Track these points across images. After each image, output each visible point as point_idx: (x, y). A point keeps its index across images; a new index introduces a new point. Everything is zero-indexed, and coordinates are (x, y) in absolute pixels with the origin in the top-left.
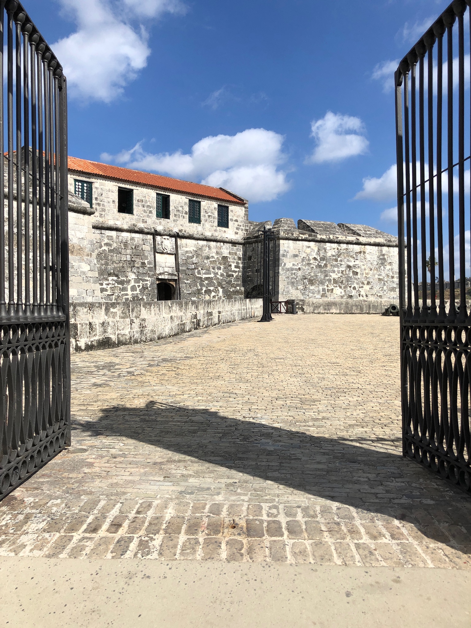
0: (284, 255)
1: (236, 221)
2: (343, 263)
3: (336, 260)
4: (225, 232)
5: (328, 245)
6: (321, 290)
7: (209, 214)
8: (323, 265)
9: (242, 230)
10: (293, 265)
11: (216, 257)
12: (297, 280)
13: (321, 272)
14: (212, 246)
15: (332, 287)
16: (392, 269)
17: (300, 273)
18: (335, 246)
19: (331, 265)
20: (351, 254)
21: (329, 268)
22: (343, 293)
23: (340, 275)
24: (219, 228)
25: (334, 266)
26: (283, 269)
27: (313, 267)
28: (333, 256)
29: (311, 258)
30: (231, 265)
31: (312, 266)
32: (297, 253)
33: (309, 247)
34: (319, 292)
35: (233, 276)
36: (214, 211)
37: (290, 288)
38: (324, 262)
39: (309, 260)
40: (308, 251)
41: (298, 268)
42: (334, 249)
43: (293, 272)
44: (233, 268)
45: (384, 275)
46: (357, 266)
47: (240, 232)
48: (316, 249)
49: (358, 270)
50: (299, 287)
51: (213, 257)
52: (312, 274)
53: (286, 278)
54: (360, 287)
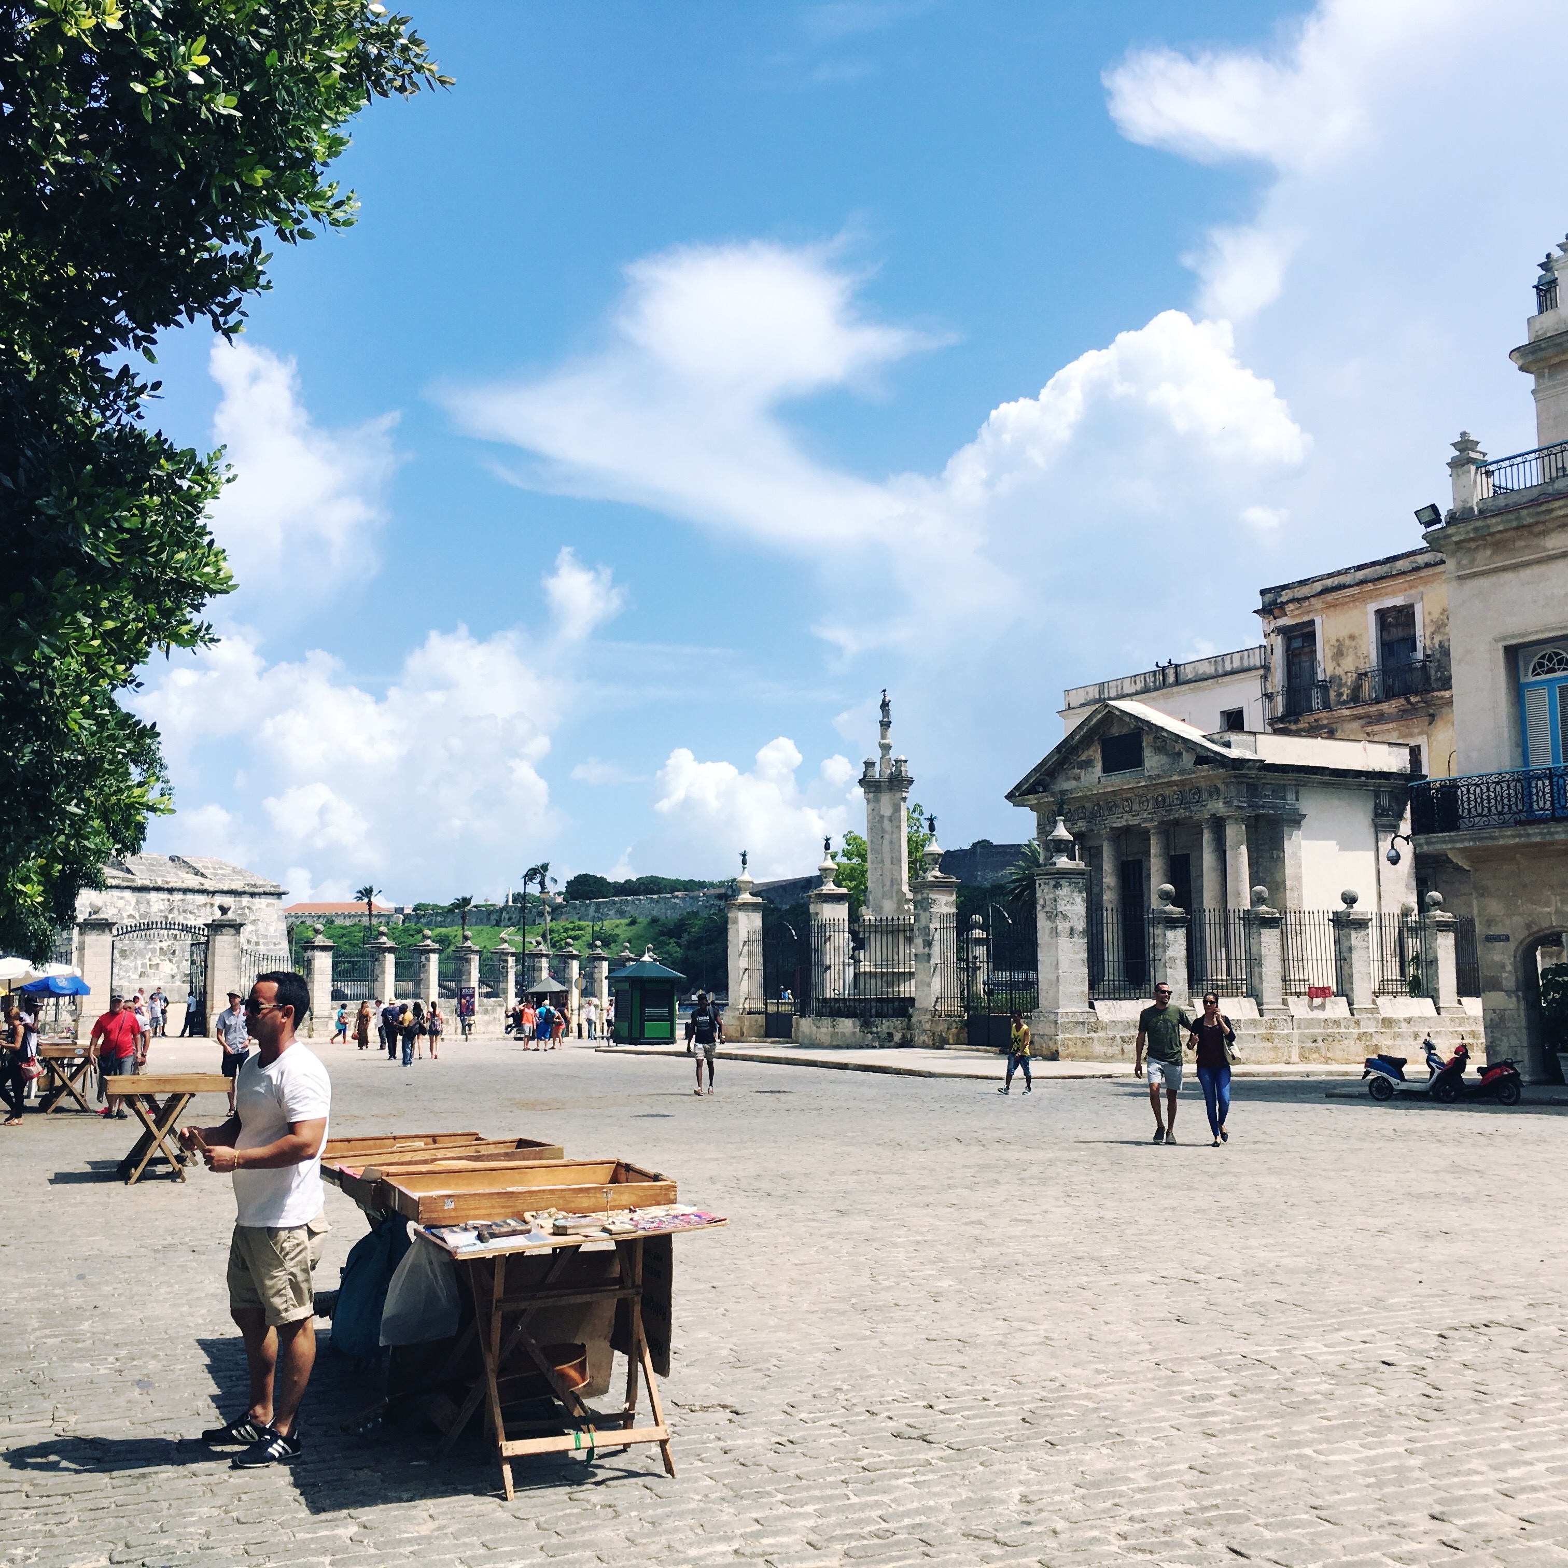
5: (153, 896)
15: (158, 961)
18: (165, 896)
34: (136, 968)
40: (121, 903)
42: (162, 900)
48: (133, 902)
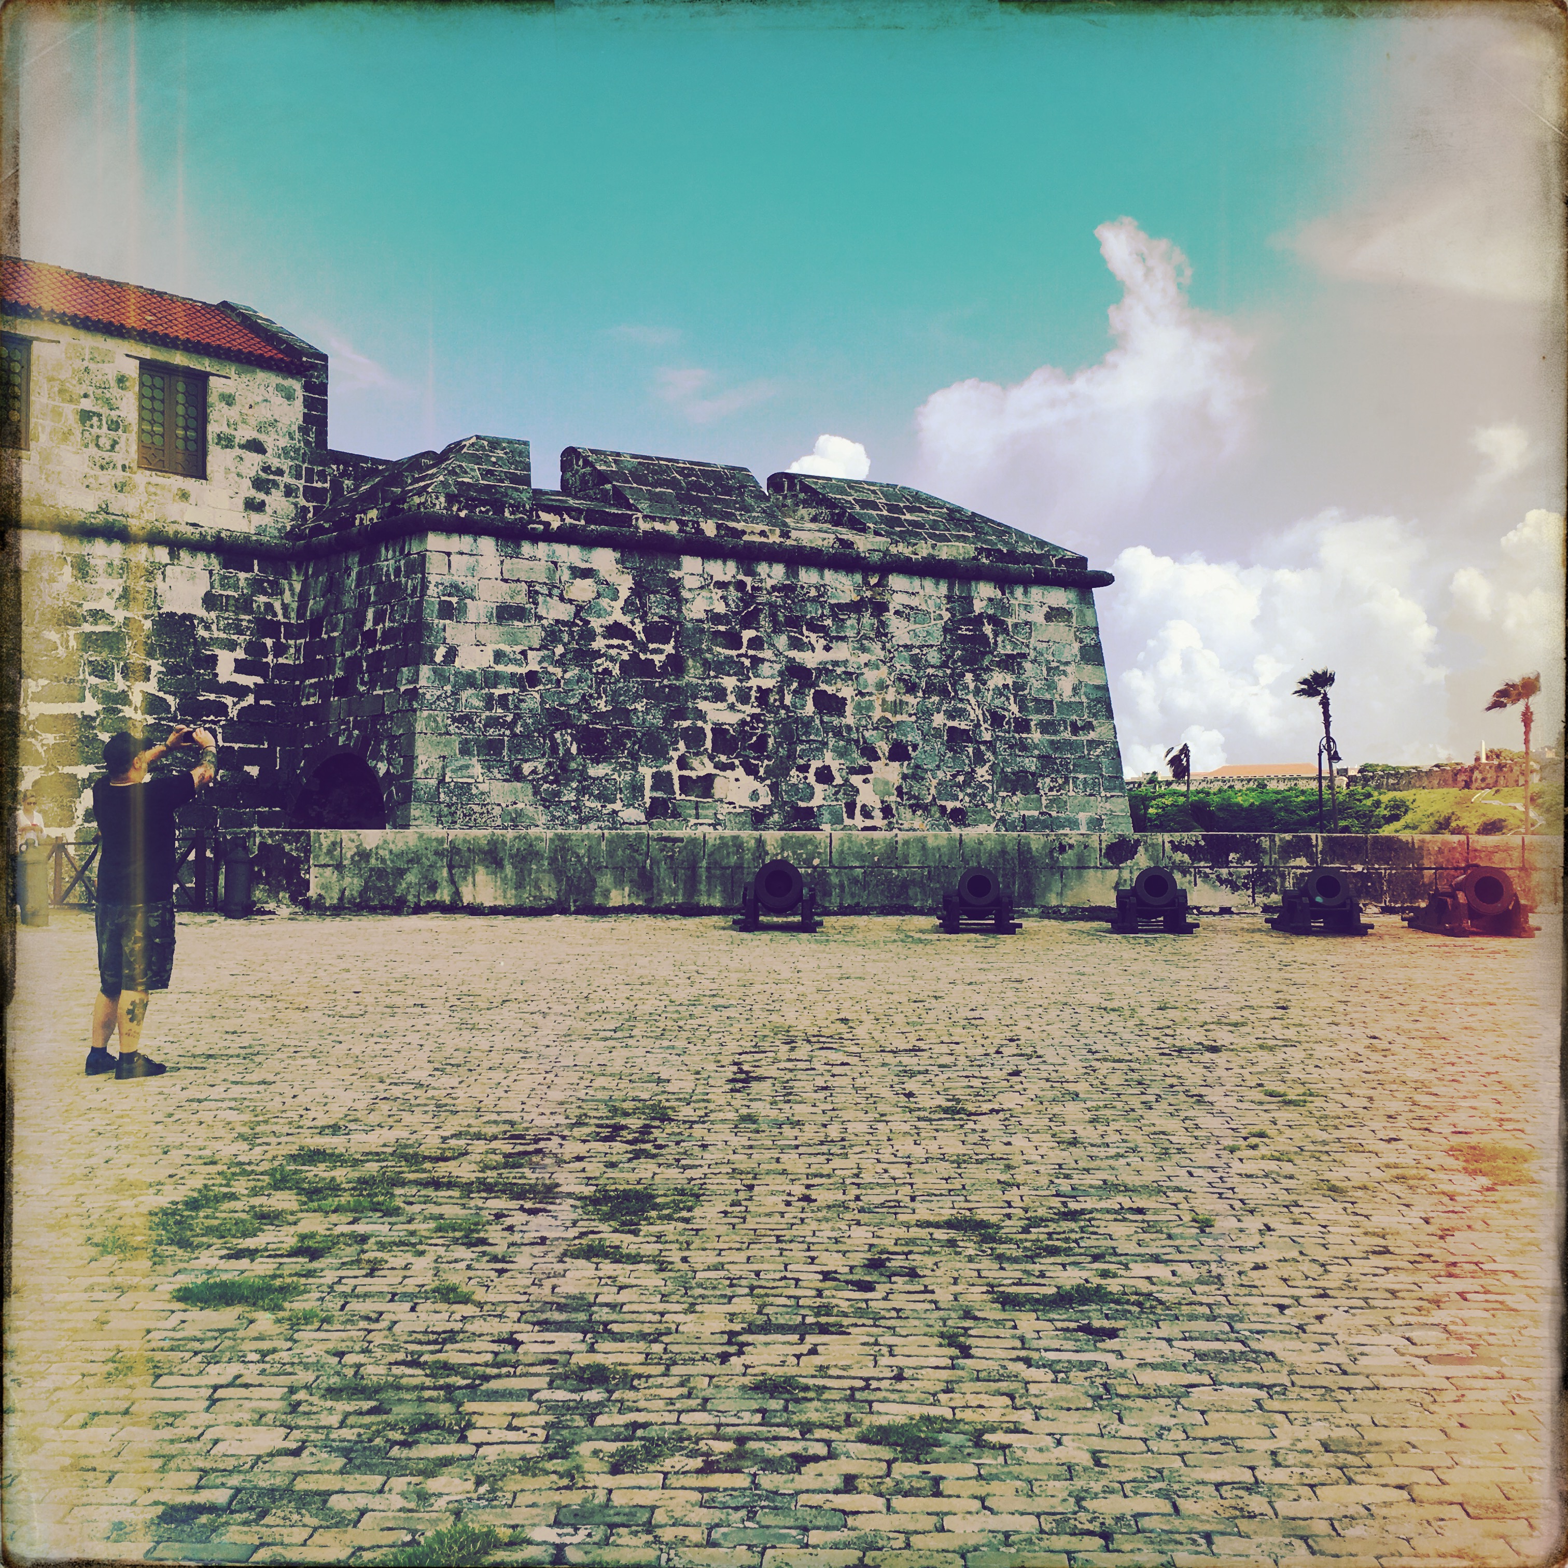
0: (447, 611)
1: (256, 447)
2: (767, 654)
3: (733, 641)
4: (185, 496)
5: (691, 565)
6: (648, 783)
7: (87, 404)
8: (658, 659)
9: (289, 491)
10: (499, 656)
11: (119, 616)
12: (518, 729)
13: (650, 693)
14: (99, 563)
15: (709, 768)
16: (1019, 687)
17: (533, 699)
18: (727, 570)
19: (706, 664)
20: (812, 612)
21: (693, 674)
22: (766, 799)
23: (750, 709)
24: (142, 478)
25: (721, 667)
26: (440, 677)
27: (607, 671)
28: (716, 618)
29: (596, 624)
30: (214, 659)
31: (602, 664)
32: (521, 599)
33: (587, 573)
34: (636, 789)
35: (222, 709)
36: (115, 392)
37: (477, 769)
38: (669, 648)
39: (590, 635)
40: (583, 590)
41: (523, 670)
42: (722, 585)
43: (497, 692)
44: (225, 671)
45: (976, 713)
46: (839, 670)
47: (276, 501)
49: (847, 691)
50: (527, 768)
51: (97, 615)
52: (602, 705)
53: (454, 720)
54: (853, 771)
